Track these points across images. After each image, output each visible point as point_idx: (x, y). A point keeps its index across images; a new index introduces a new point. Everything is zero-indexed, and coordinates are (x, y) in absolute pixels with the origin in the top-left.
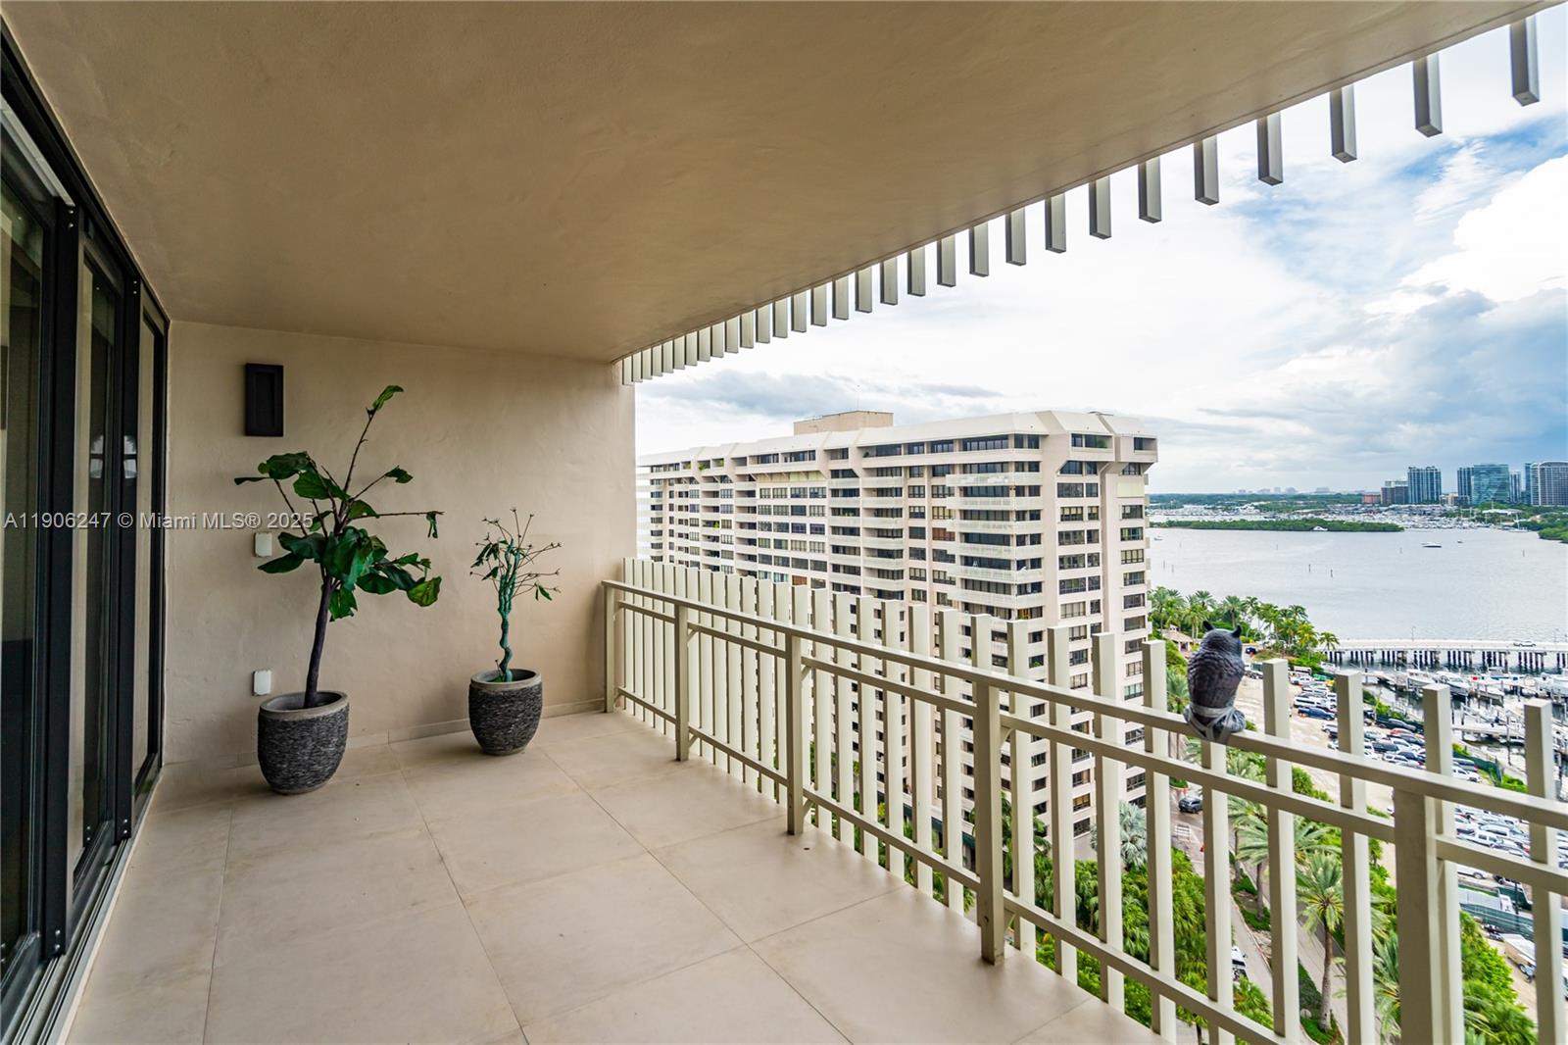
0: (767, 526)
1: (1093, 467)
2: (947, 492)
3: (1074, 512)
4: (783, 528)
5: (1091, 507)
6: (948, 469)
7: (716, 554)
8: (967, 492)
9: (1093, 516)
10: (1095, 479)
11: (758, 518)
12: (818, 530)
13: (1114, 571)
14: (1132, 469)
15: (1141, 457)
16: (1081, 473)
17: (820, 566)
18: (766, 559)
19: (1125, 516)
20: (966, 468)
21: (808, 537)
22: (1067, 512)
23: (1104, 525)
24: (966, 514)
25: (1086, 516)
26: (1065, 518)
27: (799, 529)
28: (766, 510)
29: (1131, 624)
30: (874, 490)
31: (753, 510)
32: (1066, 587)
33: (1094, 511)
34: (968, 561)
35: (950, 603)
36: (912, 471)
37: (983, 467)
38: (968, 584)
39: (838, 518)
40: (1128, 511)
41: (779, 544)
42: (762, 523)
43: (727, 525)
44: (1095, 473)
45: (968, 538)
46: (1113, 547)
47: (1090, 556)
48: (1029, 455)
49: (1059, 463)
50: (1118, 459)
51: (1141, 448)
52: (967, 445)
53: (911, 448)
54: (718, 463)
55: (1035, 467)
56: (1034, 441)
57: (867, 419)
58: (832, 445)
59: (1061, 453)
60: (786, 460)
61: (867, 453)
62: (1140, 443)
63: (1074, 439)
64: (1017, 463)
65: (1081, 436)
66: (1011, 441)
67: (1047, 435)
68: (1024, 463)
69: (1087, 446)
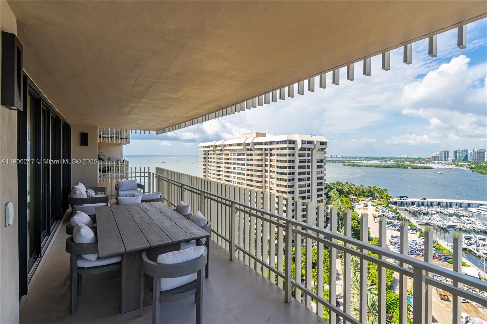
0: (231, 163)
1: (309, 149)
2: (274, 155)
3: (303, 161)
4: (235, 164)
5: (308, 160)
6: (274, 149)
7: (219, 171)
8: (278, 155)
9: (309, 162)
10: (310, 152)
11: (229, 161)
12: (243, 164)
13: (315, 176)
14: (321, 149)
15: (323, 147)
16: (306, 151)
17: (244, 174)
18: (231, 172)
19: (318, 162)
20: (278, 149)
21: (241, 167)
22: (301, 161)
23: (312, 164)
24: (278, 161)
25: (306, 162)
26: (300, 162)
27: (239, 164)
28: (231, 159)
29: (318, 190)
30: (257, 154)
31: (228, 159)
32: (300, 180)
33: (309, 160)
34: (278, 173)
35: (273, 184)
36: (266, 149)
37: (282, 149)
38: (278, 179)
39: (248, 161)
40: (319, 160)
41: (234, 168)
42: (230, 163)
43: (222, 163)
44: (310, 151)
45: (278, 167)
46: (315, 170)
47: (308, 172)
48: (292, 146)
49: (299, 148)
50: (315, 147)
51: (323, 144)
52: (278, 143)
53: (266, 143)
54: (219, 146)
55: (293, 149)
56: (293, 142)
57: (259, 135)
58: (246, 142)
59: (300, 145)
60: (236, 146)
61: (255, 144)
62: (322, 143)
63: (303, 142)
64: (289, 148)
65: (306, 141)
66: (288, 142)
67: (296, 141)
68: (291, 148)
69: (307, 144)
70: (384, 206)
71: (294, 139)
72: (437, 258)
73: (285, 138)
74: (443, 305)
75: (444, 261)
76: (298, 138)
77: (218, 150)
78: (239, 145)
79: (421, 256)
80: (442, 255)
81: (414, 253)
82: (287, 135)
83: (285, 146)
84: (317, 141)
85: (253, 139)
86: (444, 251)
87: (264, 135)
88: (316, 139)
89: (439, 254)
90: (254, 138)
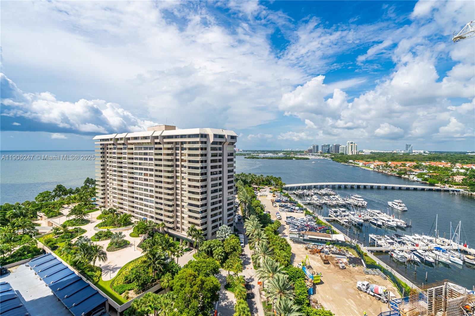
0: (136, 159)
1: (221, 143)
2: (185, 149)
3: (215, 154)
4: (141, 159)
5: (220, 153)
6: (185, 143)
7: (121, 167)
8: (190, 149)
9: (220, 156)
10: (221, 146)
11: (134, 156)
12: (151, 159)
13: (226, 169)
14: (231, 143)
15: (233, 141)
16: (217, 144)
17: (151, 170)
18: (136, 169)
19: (229, 155)
20: (189, 143)
21: (148, 162)
22: (213, 155)
23: (223, 158)
24: (189, 155)
25: (218, 155)
26: (212, 156)
27: (146, 159)
28: (136, 154)
29: (229, 182)
30: (167, 148)
31: (132, 154)
32: (212, 174)
34: (189, 167)
35: (185, 179)
36: (176, 143)
37: (193, 143)
38: (189, 174)
39: (156, 156)
40: (229, 154)
41: (140, 164)
42: (135, 158)
43: (125, 158)
44: (221, 145)
45: (190, 161)
46: (226, 163)
47: (219, 166)
48: (204, 140)
49: (211, 142)
50: (226, 141)
51: (233, 139)
52: (190, 136)
53: (176, 137)
54: (121, 139)
55: (205, 143)
56: (205, 136)
57: (168, 128)
58: (154, 135)
59: (212, 139)
60: (142, 139)
61: (165, 137)
62: (233, 137)
63: (215, 136)
64: (201, 142)
65: (217, 135)
66: (200, 136)
67: (208, 135)
68: (203, 142)
69: (219, 138)
70: (279, 192)
71: (206, 133)
72: (318, 230)
73: (196, 131)
74: (326, 268)
75: (323, 232)
76: (210, 132)
77: (120, 144)
78: (146, 138)
79: (308, 230)
80: (321, 227)
81: (303, 229)
82: (199, 129)
83: (198, 139)
84: (228, 135)
85: (161, 132)
86: (323, 224)
87: (173, 128)
88: (227, 133)
89: (320, 227)
90: (163, 131)
